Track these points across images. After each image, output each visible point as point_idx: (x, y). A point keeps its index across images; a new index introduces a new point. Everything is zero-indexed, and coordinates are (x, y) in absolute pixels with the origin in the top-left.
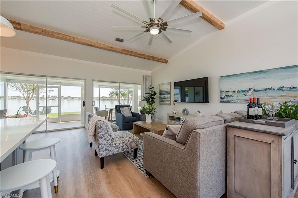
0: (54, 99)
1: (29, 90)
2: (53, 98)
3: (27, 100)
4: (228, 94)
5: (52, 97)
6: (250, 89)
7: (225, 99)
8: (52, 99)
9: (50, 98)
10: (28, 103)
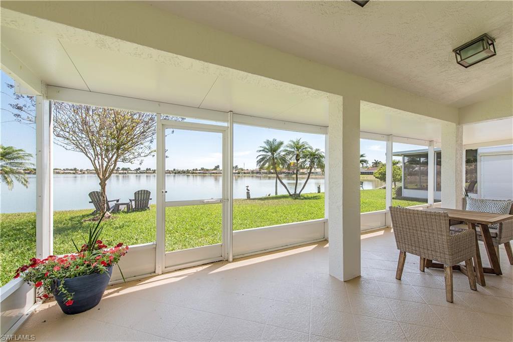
0: (125, 173)
1: (107, 150)
2: (125, 171)
3: (101, 176)
5: (123, 169)
8: (123, 173)
9: (119, 172)
10: (103, 185)
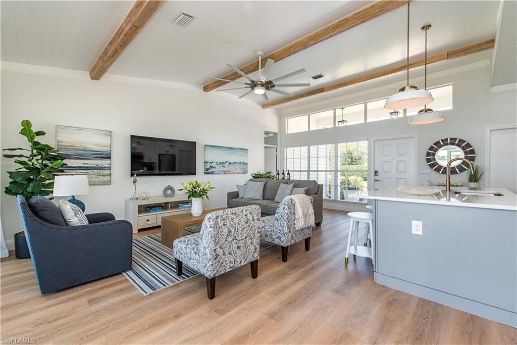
4: (214, 165)
6: (227, 162)
7: (210, 171)
